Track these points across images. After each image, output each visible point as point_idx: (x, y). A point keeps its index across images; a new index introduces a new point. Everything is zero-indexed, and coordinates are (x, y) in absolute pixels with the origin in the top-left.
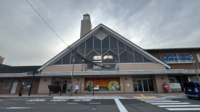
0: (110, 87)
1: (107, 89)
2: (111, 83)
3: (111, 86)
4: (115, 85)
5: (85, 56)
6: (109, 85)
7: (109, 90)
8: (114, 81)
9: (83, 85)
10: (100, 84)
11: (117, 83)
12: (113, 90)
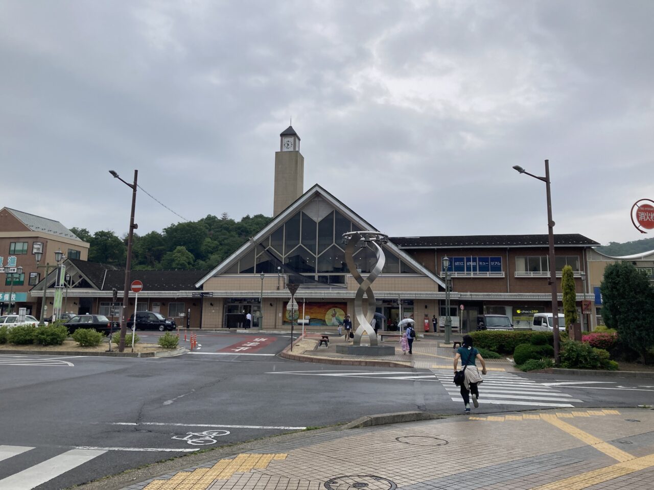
0: (329, 319)
1: (323, 322)
2: (331, 312)
3: (331, 317)
4: (338, 316)
5: (283, 257)
6: (327, 317)
7: (327, 325)
8: (337, 310)
9: (280, 315)
10: (312, 313)
11: (343, 312)
12: (334, 325)
